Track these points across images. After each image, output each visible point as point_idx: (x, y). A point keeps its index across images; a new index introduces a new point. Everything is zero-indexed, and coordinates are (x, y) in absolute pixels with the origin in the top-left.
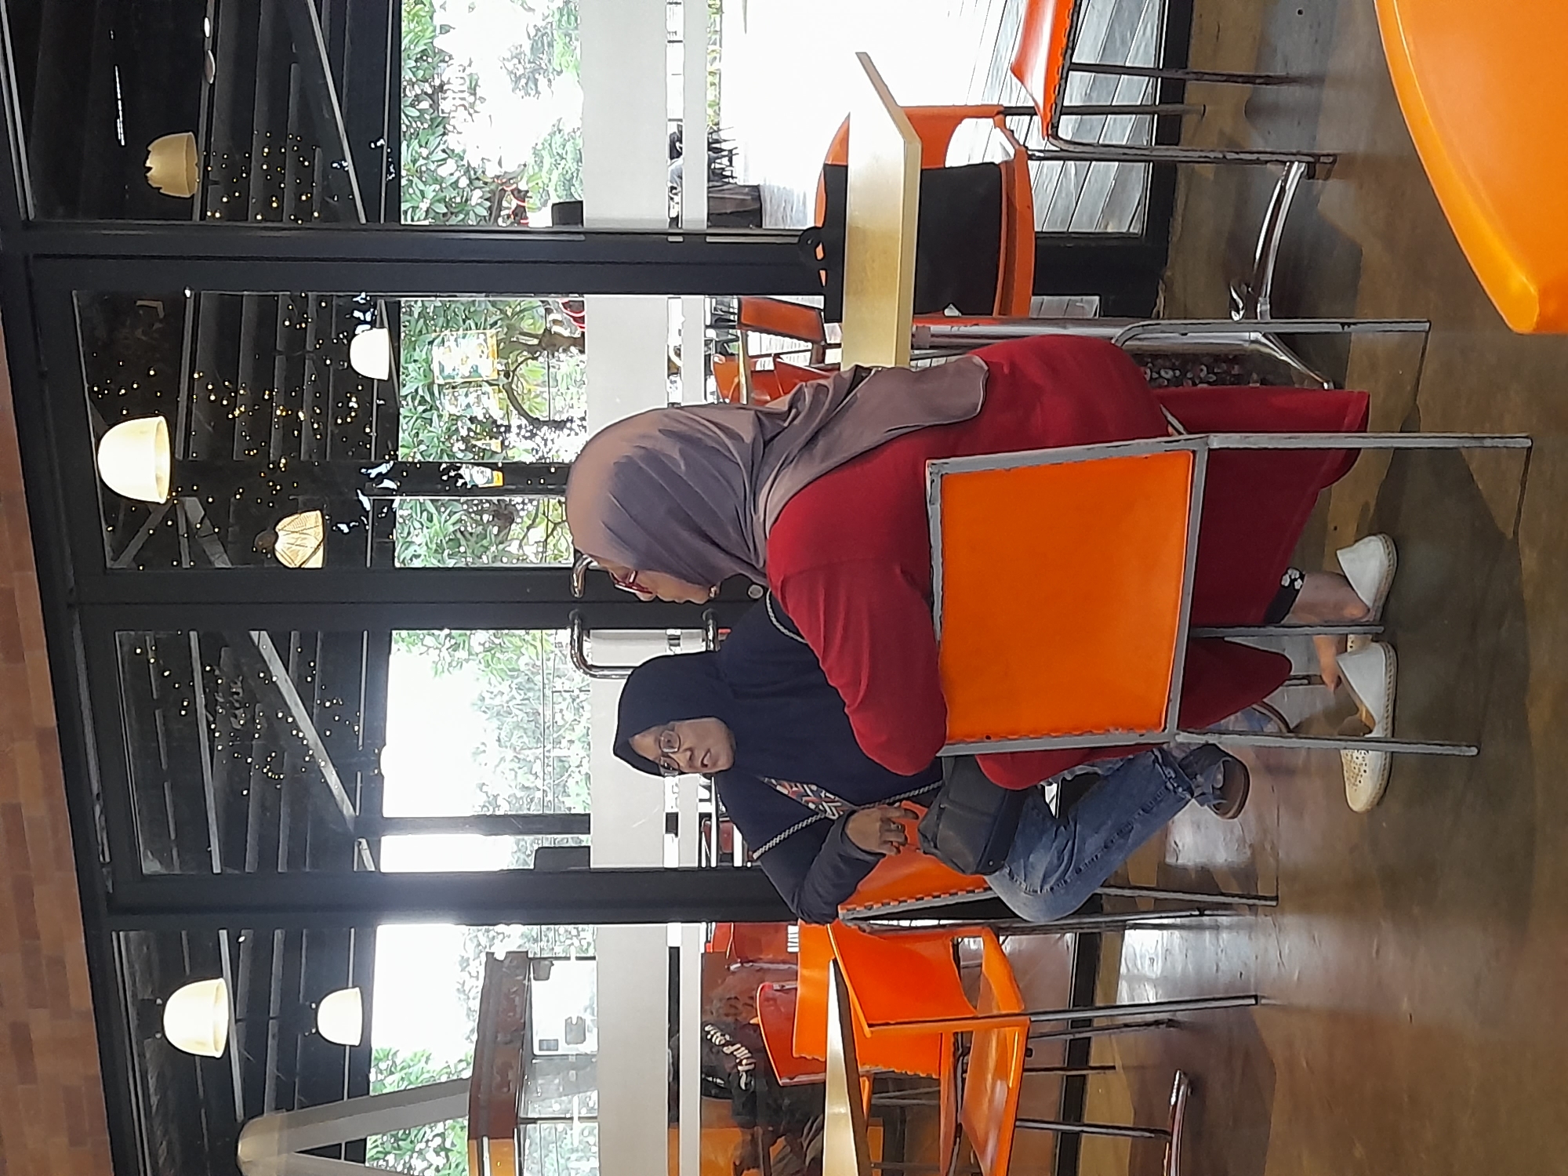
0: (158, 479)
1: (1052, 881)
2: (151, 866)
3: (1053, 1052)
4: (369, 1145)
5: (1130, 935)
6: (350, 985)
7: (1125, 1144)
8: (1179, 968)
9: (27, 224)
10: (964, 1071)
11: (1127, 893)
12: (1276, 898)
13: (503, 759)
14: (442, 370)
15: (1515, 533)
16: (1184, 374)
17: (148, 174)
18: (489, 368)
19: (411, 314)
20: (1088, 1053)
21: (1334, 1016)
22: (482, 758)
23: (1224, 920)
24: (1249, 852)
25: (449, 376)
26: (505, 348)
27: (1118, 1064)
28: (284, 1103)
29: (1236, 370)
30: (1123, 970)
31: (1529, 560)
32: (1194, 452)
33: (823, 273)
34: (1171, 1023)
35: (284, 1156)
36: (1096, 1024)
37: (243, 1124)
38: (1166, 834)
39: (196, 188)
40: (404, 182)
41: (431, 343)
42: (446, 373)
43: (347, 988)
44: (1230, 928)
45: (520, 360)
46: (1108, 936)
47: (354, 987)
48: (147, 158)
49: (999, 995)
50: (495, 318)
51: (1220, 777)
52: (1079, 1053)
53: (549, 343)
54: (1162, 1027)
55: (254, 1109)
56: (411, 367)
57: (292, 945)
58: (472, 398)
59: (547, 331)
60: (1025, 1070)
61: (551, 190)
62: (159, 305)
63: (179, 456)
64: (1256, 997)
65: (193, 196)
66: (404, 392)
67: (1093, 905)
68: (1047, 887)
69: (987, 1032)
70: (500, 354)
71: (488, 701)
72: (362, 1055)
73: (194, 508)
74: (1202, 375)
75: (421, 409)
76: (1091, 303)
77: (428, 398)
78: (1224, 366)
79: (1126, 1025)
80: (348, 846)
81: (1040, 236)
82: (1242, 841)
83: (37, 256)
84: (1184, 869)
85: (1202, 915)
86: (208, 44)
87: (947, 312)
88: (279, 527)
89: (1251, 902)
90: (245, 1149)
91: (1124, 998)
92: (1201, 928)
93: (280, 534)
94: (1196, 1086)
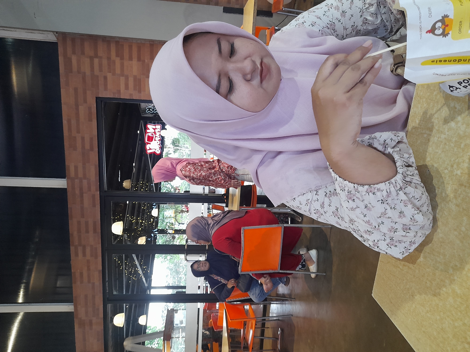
0: (121, 231)
1: (259, 295)
2: (115, 293)
3: (260, 325)
4: (146, 343)
5: (271, 305)
6: (144, 314)
7: (271, 340)
8: (280, 310)
9: (105, 191)
10: (245, 328)
11: (272, 297)
12: (295, 298)
13: (171, 277)
14: (166, 215)
15: (330, 240)
16: (279, 216)
17: (123, 185)
18: (173, 215)
19: (161, 207)
20: (265, 325)
21: (304, 318)
22: (168, 277)
23: (287, 302)
24: (290, 291)
25: (167, 216)
26: (176, 212)
27: (270, 327)
28: (132, 335)
29: (287, 215)
30: (270, 311)
31: (332, 244)
32: (282, 227)
33: (225, 200)
34: (278, 320)
35: (132, 344)
36: (266, 320)
37: (125, 339)
38: (277, 288)
39: (130, 188)
40: (161, 188)
41: (164, 211)
42: (166, 216)
43: (144, 315)
44: (288, 304)
45: (177, 214)
46: (268, 305)
47: (145, 315)
48: (123, 183)
49: (251, 315)
50: (174, 208)
51: (285, 280)
52: (263, 325)
53: (182, 211)
54: (277, 320)
55: (127, 336)
56: (161, 215)
57: (136, 307)
58: (170, 220)
59: (182, 210)
60: (255, 328)
61: (183, 189)
62: (123, 205)
63: (124, 228)
64: (292, 315)
65: (130, 189)
66: (159, 219)
67: (266, 300)
68: (258, 297)
69: (249, 321)
70: (175, 213)
71: (169, 268)
72: (145, 327)
73: (126, 236)
74: (282, 216)
75: (162, 221)
76: (265, 206)
77: (163, 220)
78: (285, 215)
79: (271, 320)
80: (146, 291)
81: (258, 196)
82: (289, 289)
83: (106, 196)
84: (280, 294)
85: (283, 301)
86: (134, 167)
87: (244, 206)
88: (139, 239)
89: (291, 299)
90: (125, 343)
91: (271, 315)
92: (283, 304)
93: (139, 240)
94: (282, 330)
